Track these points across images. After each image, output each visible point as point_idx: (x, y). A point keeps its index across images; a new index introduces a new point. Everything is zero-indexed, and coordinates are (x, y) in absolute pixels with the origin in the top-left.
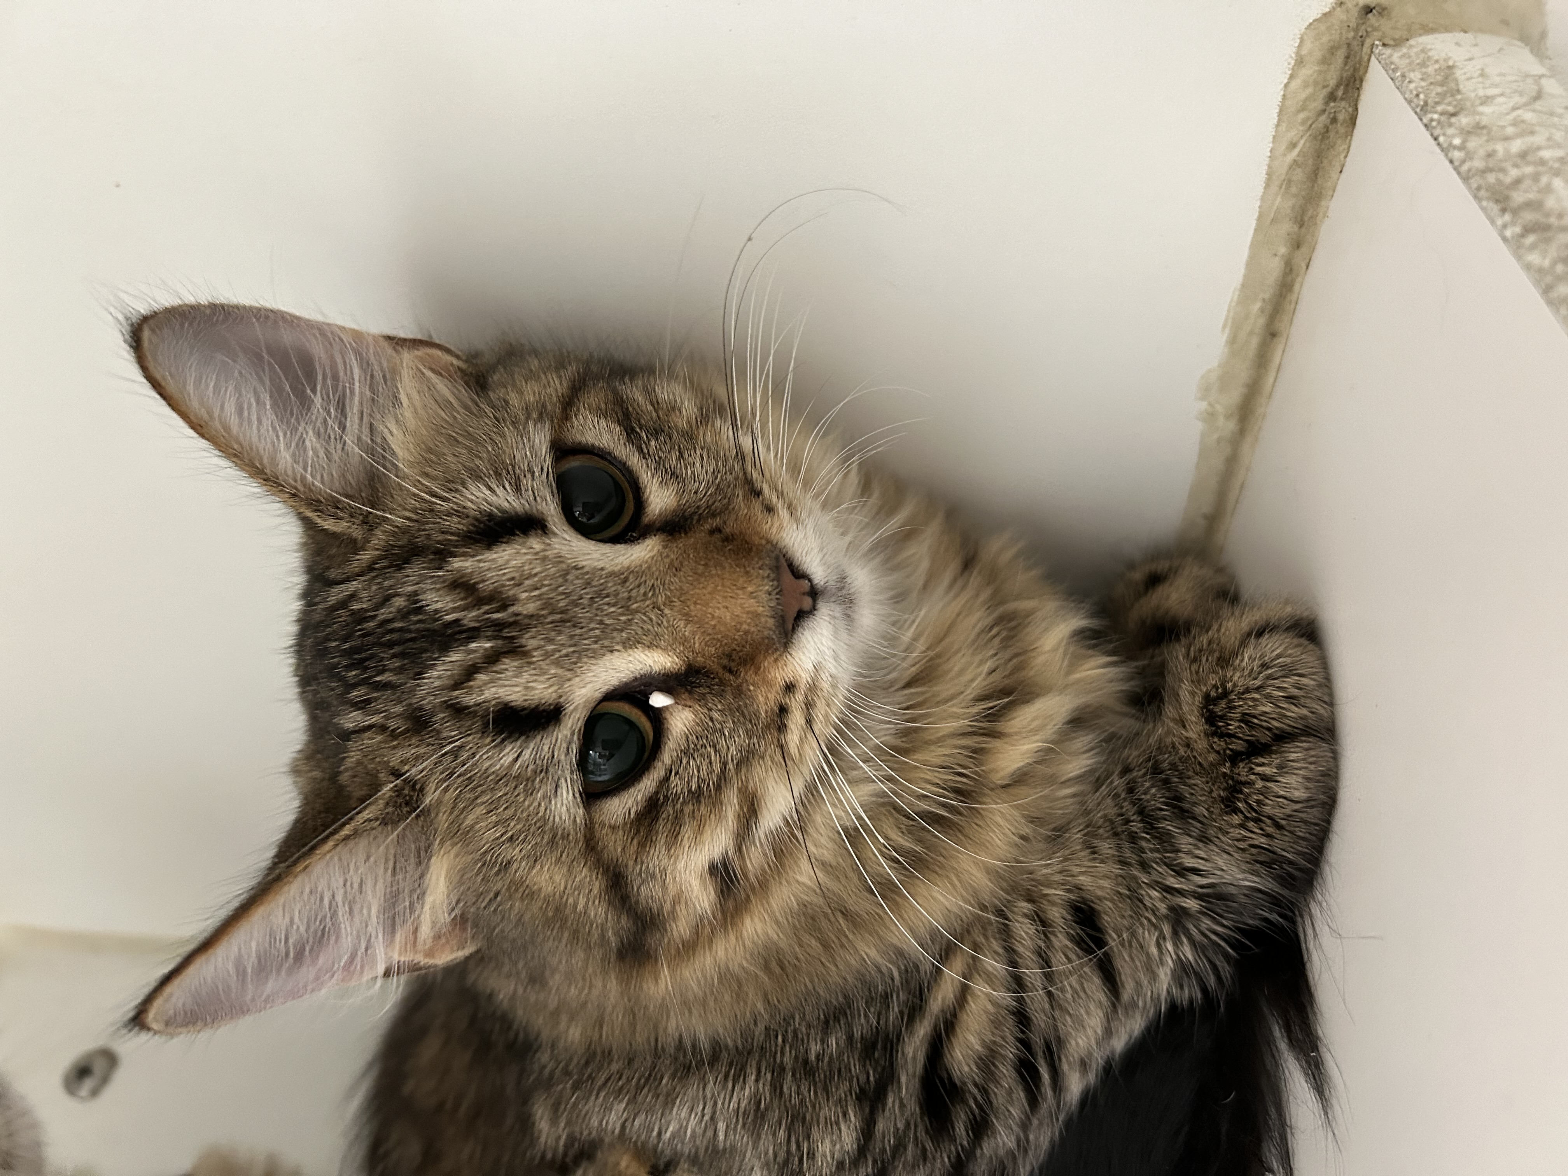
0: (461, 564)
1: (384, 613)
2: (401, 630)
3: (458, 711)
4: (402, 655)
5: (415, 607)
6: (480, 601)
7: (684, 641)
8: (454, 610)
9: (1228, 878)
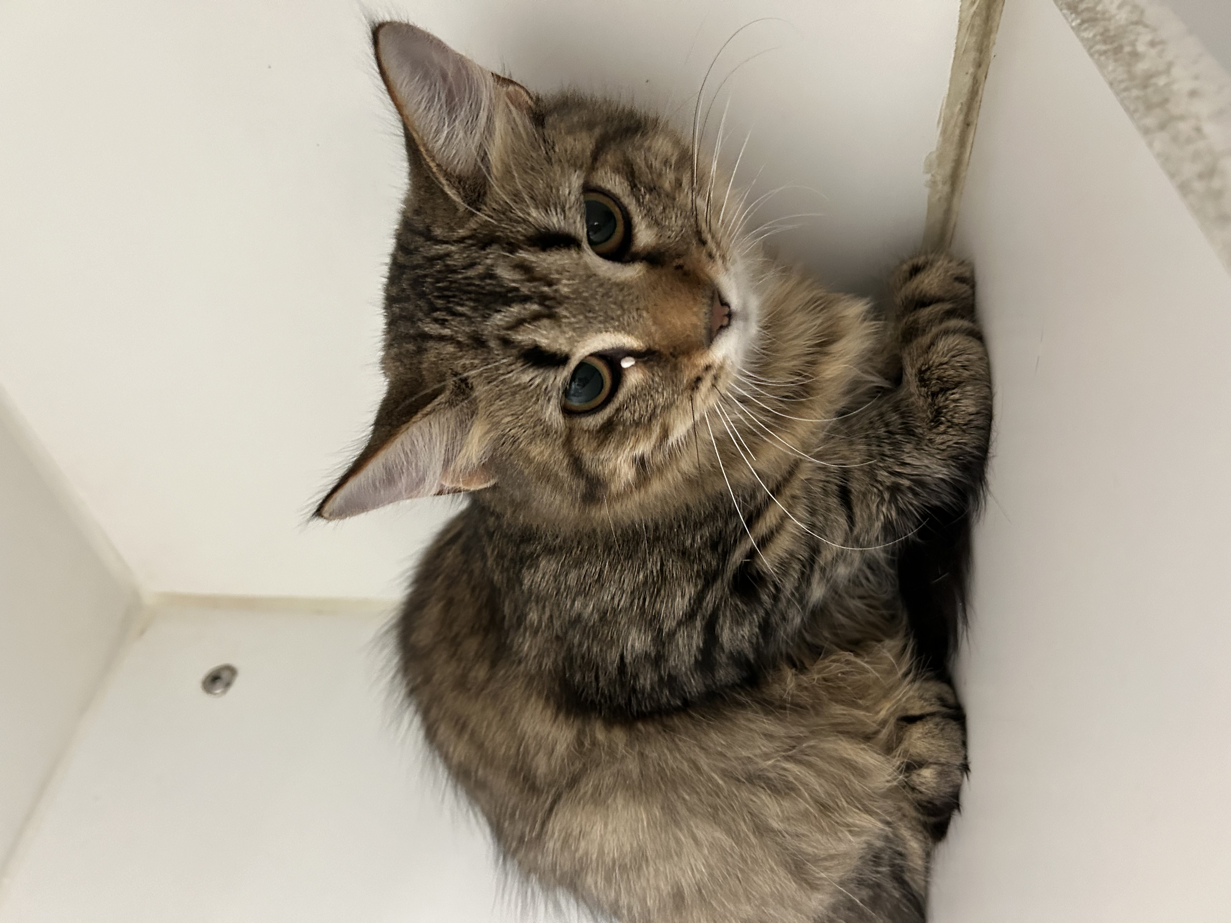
0: (523, 255)
1: (471, 273)
2: (478, 285)
3: (506, 342)
5: (490, 275)
6: (533, 279)
8: (515, 281)
9: (928, 471)
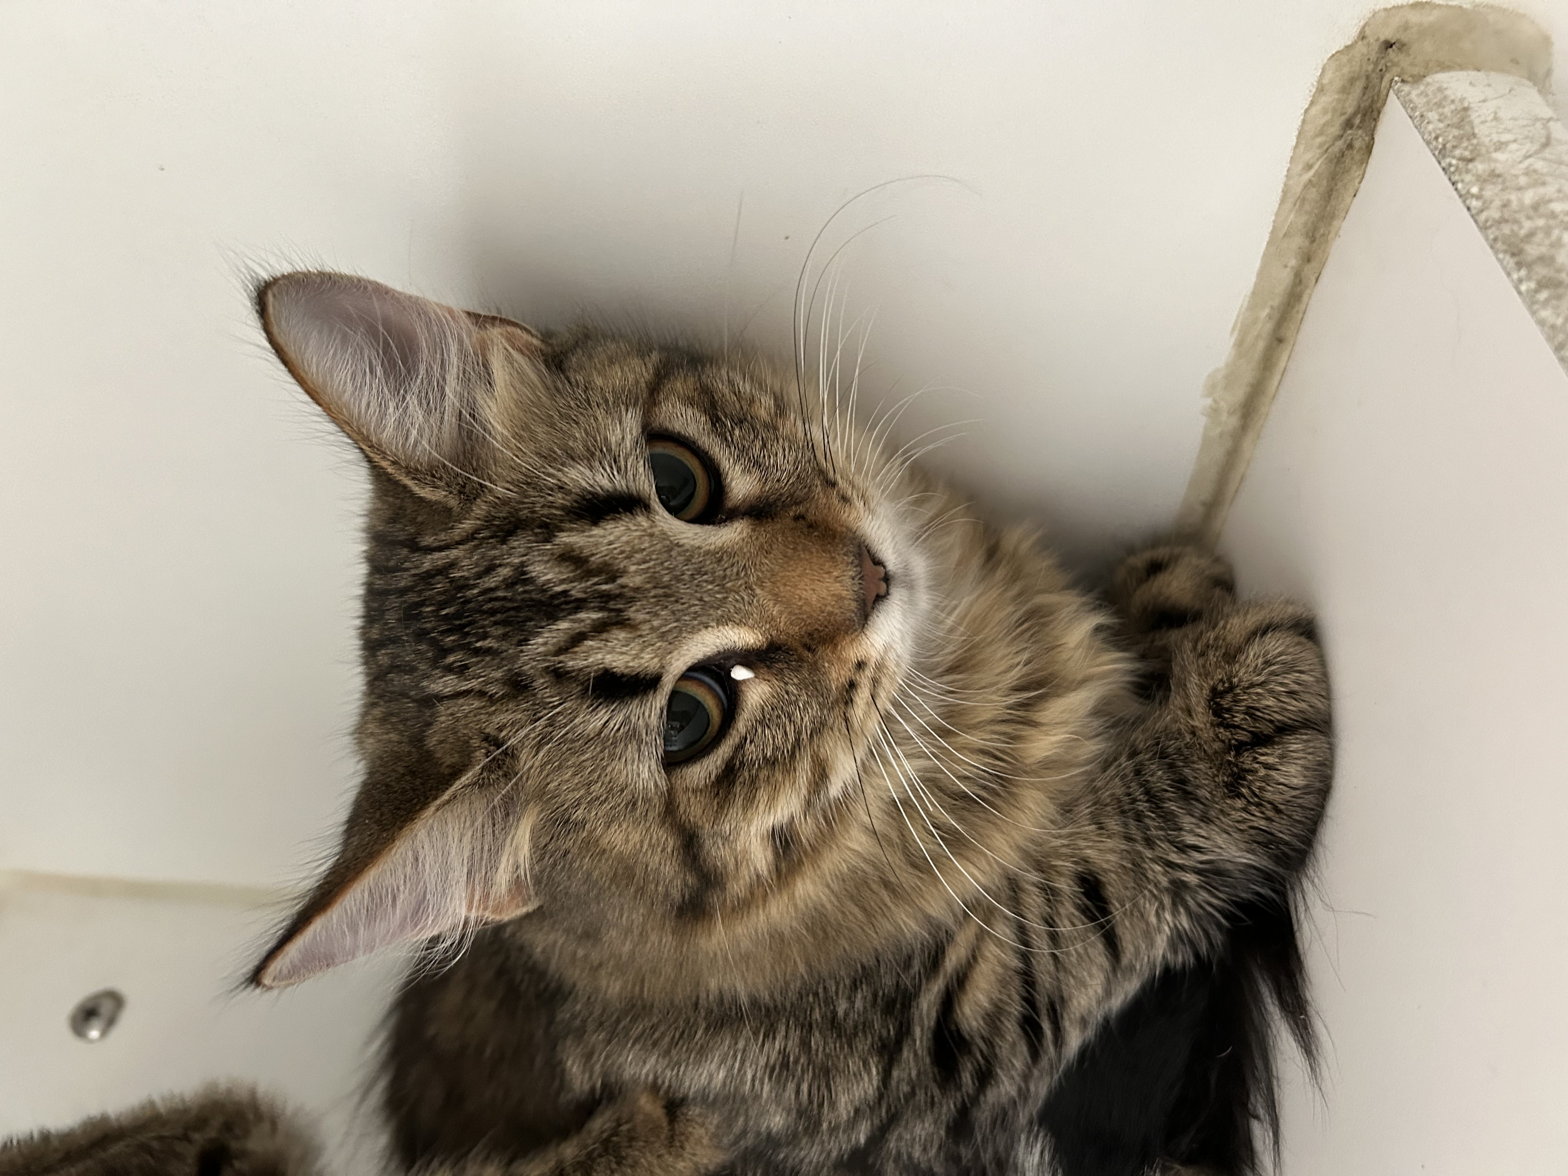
0: (570, 539)
1: (488, 582)
2: (505, 598)
3: (559, 675)
4: (505, 623)
5: (522, 579)
6: (590, 574)
7: (771, 620)
8: (561, 581)
9: (1226, 856)
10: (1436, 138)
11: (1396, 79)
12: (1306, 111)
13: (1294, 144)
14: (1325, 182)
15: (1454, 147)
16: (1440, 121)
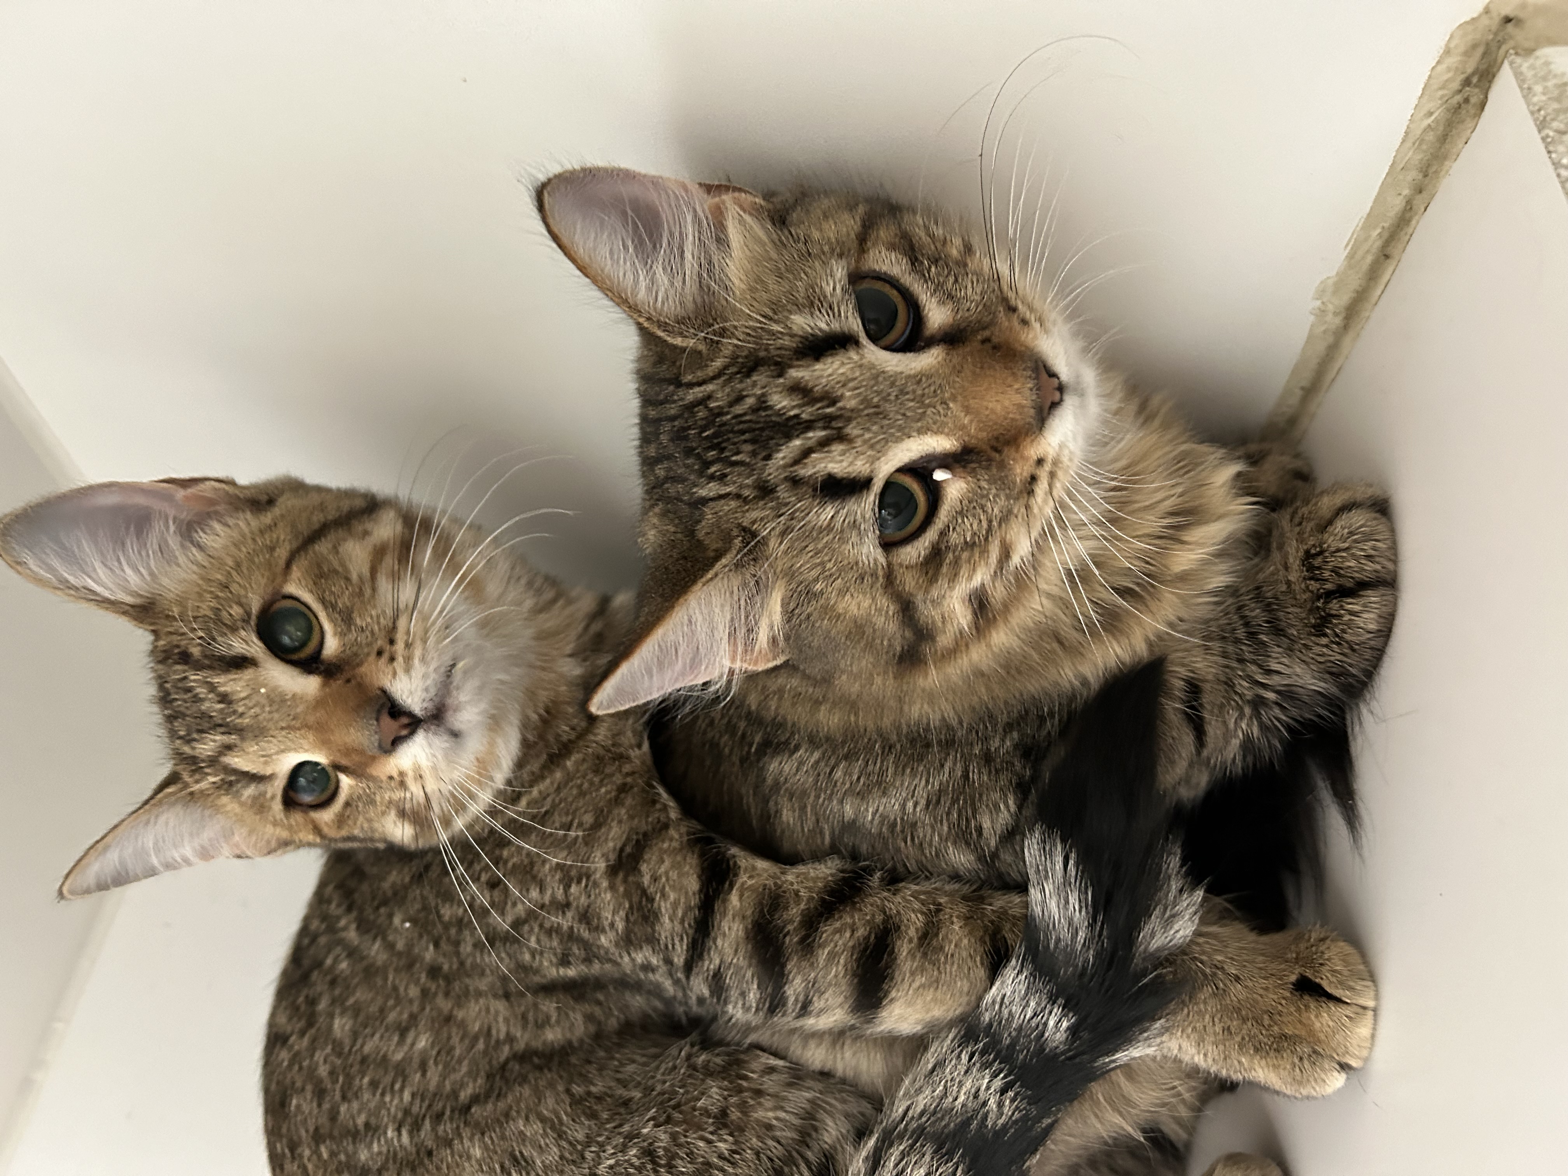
0: (798, 374)
4: (753, 441)
6: (814, 401)
7: (963, 428)
8: (794, 407)
9: (1301, 682)
10: (1539, 110)
11: (1512, 51)
12: (1433, 68)
13: (1419, 94)
14: (1441, 128)
15: (1553, 120)
16: (1544, 94)
